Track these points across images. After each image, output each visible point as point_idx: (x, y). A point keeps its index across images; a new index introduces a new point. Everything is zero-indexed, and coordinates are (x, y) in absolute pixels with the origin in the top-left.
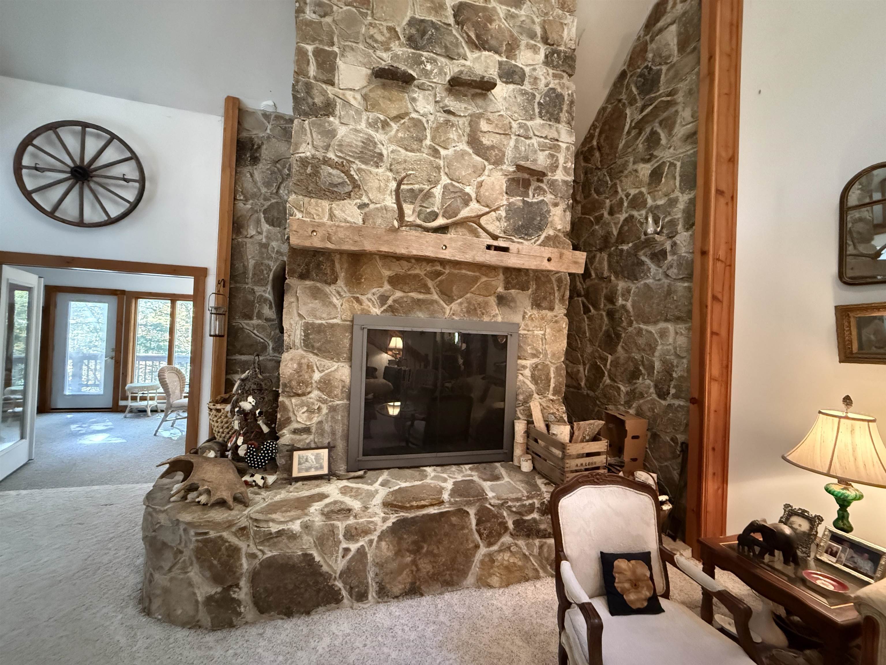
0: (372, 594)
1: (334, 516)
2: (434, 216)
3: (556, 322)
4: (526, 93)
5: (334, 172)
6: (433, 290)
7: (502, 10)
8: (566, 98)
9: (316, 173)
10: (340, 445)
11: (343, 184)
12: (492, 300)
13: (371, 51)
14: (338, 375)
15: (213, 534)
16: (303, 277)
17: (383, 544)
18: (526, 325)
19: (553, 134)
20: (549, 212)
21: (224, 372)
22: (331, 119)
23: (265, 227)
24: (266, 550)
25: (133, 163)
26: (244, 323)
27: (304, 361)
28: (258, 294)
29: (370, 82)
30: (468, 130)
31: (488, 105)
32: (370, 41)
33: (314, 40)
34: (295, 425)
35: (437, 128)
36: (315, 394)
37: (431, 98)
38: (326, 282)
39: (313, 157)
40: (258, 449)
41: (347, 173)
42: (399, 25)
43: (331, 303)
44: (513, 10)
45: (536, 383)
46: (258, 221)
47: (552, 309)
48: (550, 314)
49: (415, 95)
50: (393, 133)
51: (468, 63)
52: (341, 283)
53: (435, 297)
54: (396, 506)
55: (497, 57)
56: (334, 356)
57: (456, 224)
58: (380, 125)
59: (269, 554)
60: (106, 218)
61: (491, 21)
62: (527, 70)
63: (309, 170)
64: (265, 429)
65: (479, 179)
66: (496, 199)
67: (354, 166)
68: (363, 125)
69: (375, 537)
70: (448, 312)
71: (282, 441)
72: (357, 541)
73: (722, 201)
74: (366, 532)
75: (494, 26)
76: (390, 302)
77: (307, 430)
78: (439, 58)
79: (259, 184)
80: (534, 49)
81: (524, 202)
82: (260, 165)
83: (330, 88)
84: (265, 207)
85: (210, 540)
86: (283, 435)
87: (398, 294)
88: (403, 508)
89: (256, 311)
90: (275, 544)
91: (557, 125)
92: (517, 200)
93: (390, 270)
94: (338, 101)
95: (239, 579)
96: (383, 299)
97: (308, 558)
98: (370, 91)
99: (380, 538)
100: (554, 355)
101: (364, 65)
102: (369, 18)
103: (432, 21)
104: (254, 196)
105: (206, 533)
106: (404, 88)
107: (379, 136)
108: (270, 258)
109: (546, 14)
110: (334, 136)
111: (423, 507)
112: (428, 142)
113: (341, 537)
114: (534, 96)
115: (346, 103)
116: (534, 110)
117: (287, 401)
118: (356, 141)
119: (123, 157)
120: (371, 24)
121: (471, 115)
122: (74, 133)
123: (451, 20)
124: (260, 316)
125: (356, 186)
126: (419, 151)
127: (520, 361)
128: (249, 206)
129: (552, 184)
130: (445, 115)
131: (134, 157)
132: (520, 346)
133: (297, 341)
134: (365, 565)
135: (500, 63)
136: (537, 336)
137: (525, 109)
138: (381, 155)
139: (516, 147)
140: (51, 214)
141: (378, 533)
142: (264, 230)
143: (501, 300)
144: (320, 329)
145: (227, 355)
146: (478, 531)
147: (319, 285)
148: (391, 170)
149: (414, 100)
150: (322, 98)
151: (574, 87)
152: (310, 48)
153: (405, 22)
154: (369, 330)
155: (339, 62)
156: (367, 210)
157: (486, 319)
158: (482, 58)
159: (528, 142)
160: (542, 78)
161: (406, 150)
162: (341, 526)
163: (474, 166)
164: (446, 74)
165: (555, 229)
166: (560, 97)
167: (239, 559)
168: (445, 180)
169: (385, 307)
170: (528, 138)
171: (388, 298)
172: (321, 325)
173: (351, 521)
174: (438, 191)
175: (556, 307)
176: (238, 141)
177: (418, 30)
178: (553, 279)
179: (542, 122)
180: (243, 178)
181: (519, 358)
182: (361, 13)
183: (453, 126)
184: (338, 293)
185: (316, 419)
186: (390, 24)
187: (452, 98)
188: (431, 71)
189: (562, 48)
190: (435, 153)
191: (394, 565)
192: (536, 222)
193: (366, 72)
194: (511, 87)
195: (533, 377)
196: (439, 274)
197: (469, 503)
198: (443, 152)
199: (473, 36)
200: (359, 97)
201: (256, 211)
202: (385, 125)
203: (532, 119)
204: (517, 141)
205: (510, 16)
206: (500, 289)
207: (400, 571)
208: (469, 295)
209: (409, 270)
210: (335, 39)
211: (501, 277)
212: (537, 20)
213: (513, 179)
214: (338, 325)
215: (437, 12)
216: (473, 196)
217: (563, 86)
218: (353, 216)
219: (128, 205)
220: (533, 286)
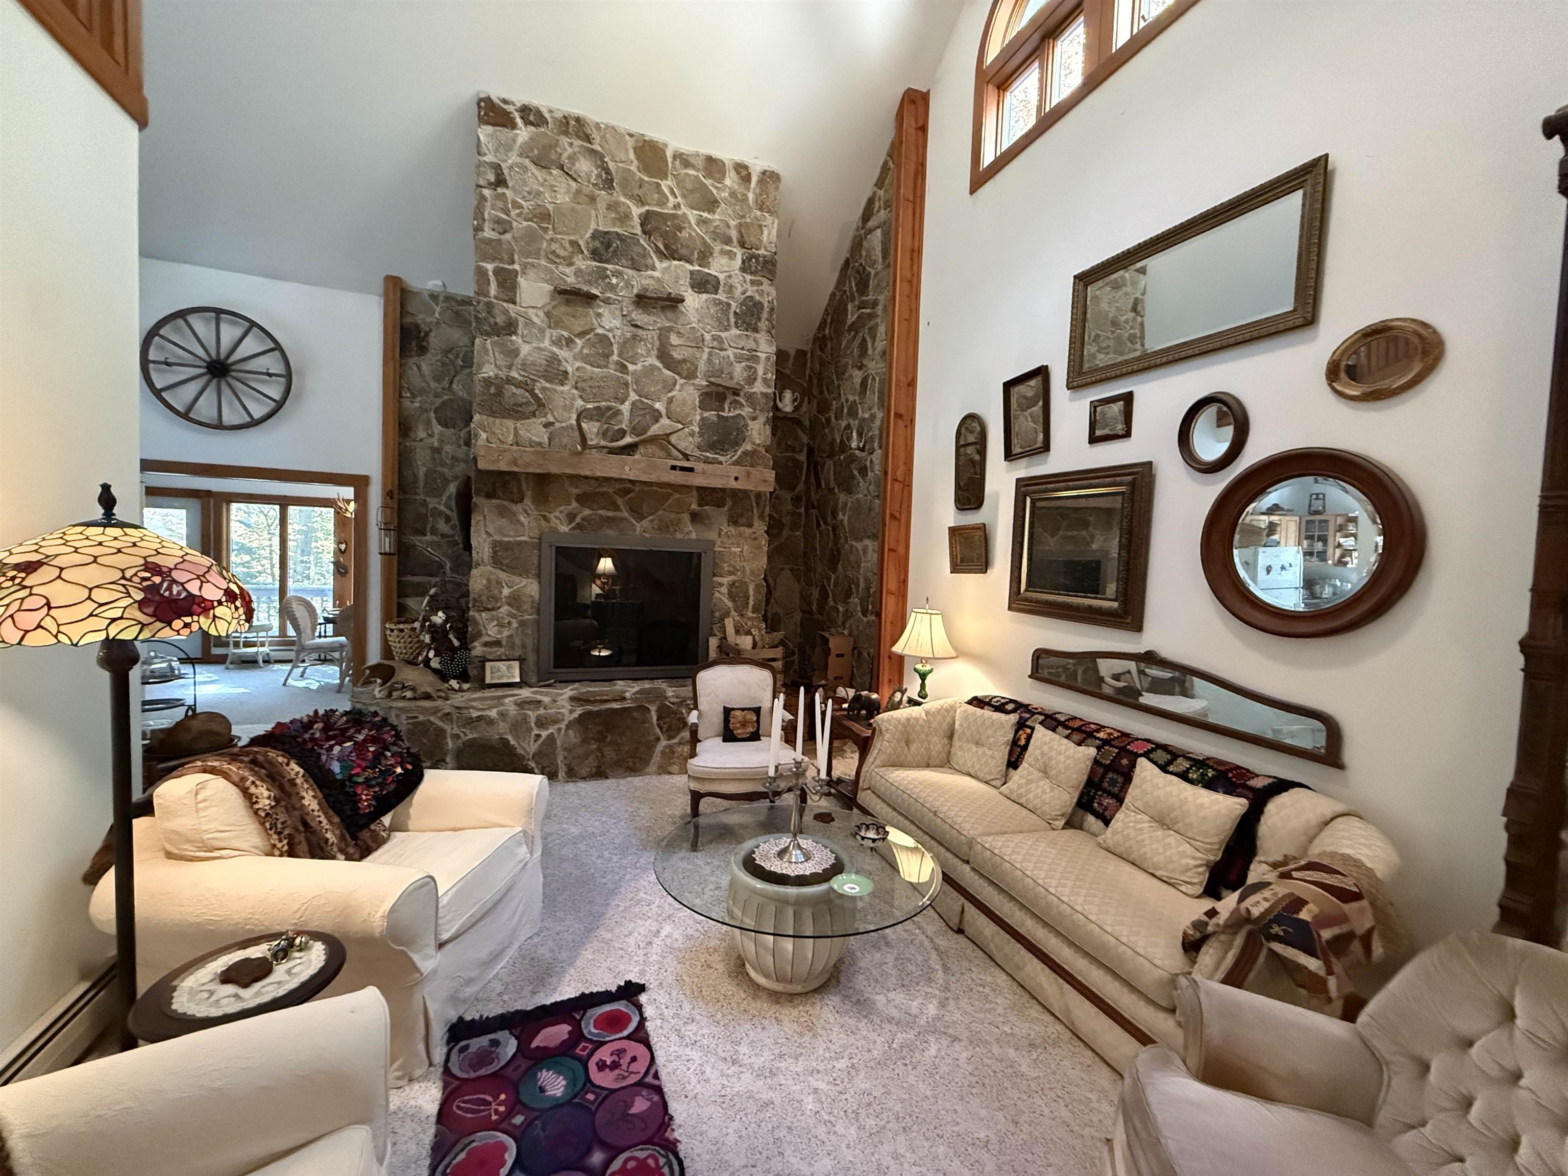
0: (561, 774)
1: (527, 706)
2: (622, 433)
3: (755, 539)
4: (720, 302)
5: (519, 391)
6: (622, 507)
7: (692, 215)
8: (766, 305)
9: (500, 393)
10: (531, 658)
11: (528, 403)
12: (686, 517)
13: (553, 266)
14: (527, 591)
15: (421, 718)
16: (489, 496)
17: (571, 732)
18: (722, 542)
19: (751, 345)
20: (747, 425)
21: (395, 595)
22: (514, 338)
23: (437, 428)
24: (468, 732)
25: (277, 353)
26: (417, 540)
27: (493, 577)
28: (431, 506)
29: (553, 298)
30: (657, 343)
31: (678, 318)
32: (550, 256)
33: (493, 259)
34: (486, 639)
35: (625, 343)
36: (505, 609)
37: (618, 313)
38: (512, 501)
39: (497, 377)
40: (452, 659)
41: (532, 392)
42: (582, 238)
43: (519, 521)
44: (705, 215)
45: (734, 601)
46: (429, 422)
47: (750, 526)
48: (748, 531)
49: (600, 311)
50: (577, 350)
51: (657, 274)
52: (527, 501)
53: (626, 514)
54: (581, 700)
55: (689, 267)
56: (523, 572)
57: (644, 442)
58: (564, 342)
59: (471, 736)
60: (249, 420)
61: (680, 229)
62: (722, 277)
63: (492, 390)
64: (456, 643)
65: (670, 395)
66: (688, 415)
67: (538, 384)
68: (546, 343)
69: (563, 726)
70: (638, 529)
71: (474, 653)
72: (547, 729)
73: (901, 423)
74: (555, 721)
75: (684, 234)
76: (578, 520)
77: (498, 643)
78: (626, 270)
79: (428, 378)
80: (731, 255)
81: (719, 416)
82: (429, 355)
83: (511, 306)
84: (437, 405)
85: (421, 723)
86: (474, 648)
87: (587, 512)
88: (587, 701)
89: (429, 526)
90: (475, 728)
91: (756, 335)
92: (711, 414)
93: (577, 487)
94: (521, 319)
95: (446, 755)
96: (571, 517)
97: (505, 742)
98: (554, 307)
99: (568, 727)
100: (752, 572)
101: (547, 281)
102: (551, 232)
103: (617, 233)
104: (422, 392)
105: (416, 717)
106: (588, 303)
107: (563, 353)
108: (443, 464)
109: (743, 217)
110: (517, 355)
111: (606, 701)
112: (615, 357)
113: (533, 725)
114: (729, 305)
115: (529, 323)
116: (728, 320)
117: (477, 615)
118: (540, 360)
119: (266, 348)
120: (552, 239)
121: (660, 329)
122: (207, 320)
123: (638, 230)
124: (434, 531)
125: (540, 404)
126: (606, 367)
127: (716, 579)
128: (417, 405)
129: (750, 397)
130: (633, 329)
131: (278, 347)
132: (715, 564)
133: (486, 560)
134: (555, 749)
135: (692, 273)
136: (735, 553)
137: (718, 320)
138: (566, 372)
139: (709, 361)
140: (185, 416)
141: (566, 722)
142: (436, 431)
143: (695, 517)
144: (507, 546)
145: (399, 575)
146: (659, 726)
147: (505, 503)
148: (576, 388)
149: (599, 315)
150: (503, 317)
151: (774, 293)
152: (490, 267)
153: (588, 235)
154: (557, 548)
155: (521, 280)
156: (552, 428)
157: (679, 536)
158: (672, 269)
159: (722, 353)
160: (738, 286)
161: (592, 366)
162: (532, 715)
163: (664, 381)
164: (633, 286)
165: (754, 443)
166: (759, 306)
167: (445, 738)
168: (633, 397)
169: (573, 525)
170: (722, 349)
171: (575, 516)
172: (509, 542)
173: (542, 711)
174: (626, 408)
175: (756, 524)
176: (402, 328)
177: (602, 243)
178: (752, 497)
179: (739, 332)
180: (409, 372)
181: (714, 575)
182: (541, 227)
183: (641, 340)
184: (526, 511)
185: (506, 633)
186: (572, 238)
187: (640, 311)
188: (617, 285)
189: (762, 252)
190: (623, 368)
191: (580, 751)
192: (732, 437)
193: (548, 288)
194: (704, 296)
195: (730, 594)
196: (629, 491)
197: (650, 702)
198: (631, 367)
199: (662, 247)
200: (541, 314)
201: (426, 411)
202: (569, 342)
203: (726, 329)
204: (710, 354)
205: (702, 222)
206: (694, 506)
207: (586, 756)
208: (660, 512)
209: (597, 487)
210: (516, 257)
211: (695, 493)
212: (733, 223)
213: (707, 393)
214: (526, 542)
215: (622, 222)
216: (663, 411)
217: (761, 293)
218: (538, 436)
219: (274, 404)
220: (729, 503)
